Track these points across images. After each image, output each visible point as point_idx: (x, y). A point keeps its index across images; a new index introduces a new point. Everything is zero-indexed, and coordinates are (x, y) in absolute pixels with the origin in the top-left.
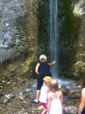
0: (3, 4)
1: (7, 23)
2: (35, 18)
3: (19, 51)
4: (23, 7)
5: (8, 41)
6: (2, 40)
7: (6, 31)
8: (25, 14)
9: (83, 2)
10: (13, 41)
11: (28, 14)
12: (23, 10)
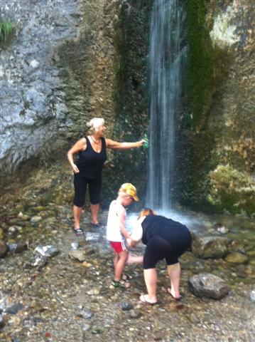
0: (26, 8)
1: (35, 58)
2: (108, 49)
3: (63, 135)
4: (78, 16)
5: (35, 109)
6: (18, 104)
7: (32, 80)
8: (83, 36)
9: (236, 10)
10: (48, 108)
11: (92, 38)
12: (77, 26)
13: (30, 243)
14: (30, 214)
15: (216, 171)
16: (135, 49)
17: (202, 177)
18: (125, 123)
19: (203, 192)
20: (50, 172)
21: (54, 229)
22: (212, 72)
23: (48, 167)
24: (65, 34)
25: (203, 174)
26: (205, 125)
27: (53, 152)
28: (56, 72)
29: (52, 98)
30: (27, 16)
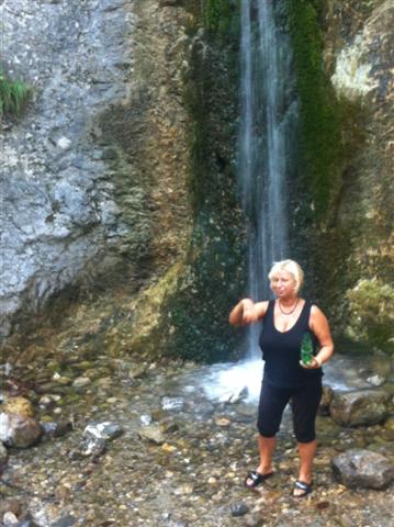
0: (46, 59)
1: (64, 134)
2: (176, 112)
3: (114, 249)
4: (127, 66)
5: (69, 212)
6: (42, 206)
7: (61, 168)
8: (137, 97)
9: (369, 41)
10: (89, 209)
11: (149, 98)
12: (125, 81)
13: (76, 420)
14: (72, 375)
15: (356, 289)
16: (218, 111)
17: (335, 300)
18: (209, 224)
19: (339, 323)
20: (97, 307)
21: (111, 396)
22: (339, 136)
23: (94, 301)
24: (108, 94)
25: (337, 295)
26: (335, 219)
28: (98, 154)
29: (93, 193)
30: (47, 71)
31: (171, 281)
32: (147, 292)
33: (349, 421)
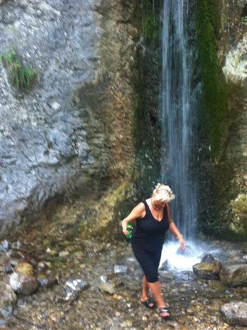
1: (56, 101)
4: (95, 60)
5: (58, 148)
6: (41, 144)
7: (54, 121)
8: (101, 78)
10: (70, 147)
11: (110, 79)
12: (94, 69)
15: (237, 200)
17: (223, 207)
18: (145, 158)
19: (225, 221)
22: (227, 105)
23: (73, 203)
24: (85, 76)
25: (224, 204)
26: (224, 156)
27: (76, 188)
28: (77, 113)
29: (74, 137)
31: (120, 193)
32: (106, 199)
33: (231, 283)
